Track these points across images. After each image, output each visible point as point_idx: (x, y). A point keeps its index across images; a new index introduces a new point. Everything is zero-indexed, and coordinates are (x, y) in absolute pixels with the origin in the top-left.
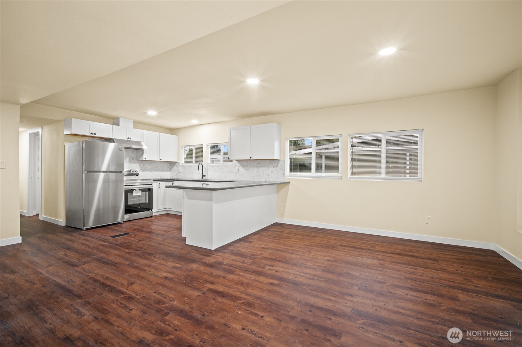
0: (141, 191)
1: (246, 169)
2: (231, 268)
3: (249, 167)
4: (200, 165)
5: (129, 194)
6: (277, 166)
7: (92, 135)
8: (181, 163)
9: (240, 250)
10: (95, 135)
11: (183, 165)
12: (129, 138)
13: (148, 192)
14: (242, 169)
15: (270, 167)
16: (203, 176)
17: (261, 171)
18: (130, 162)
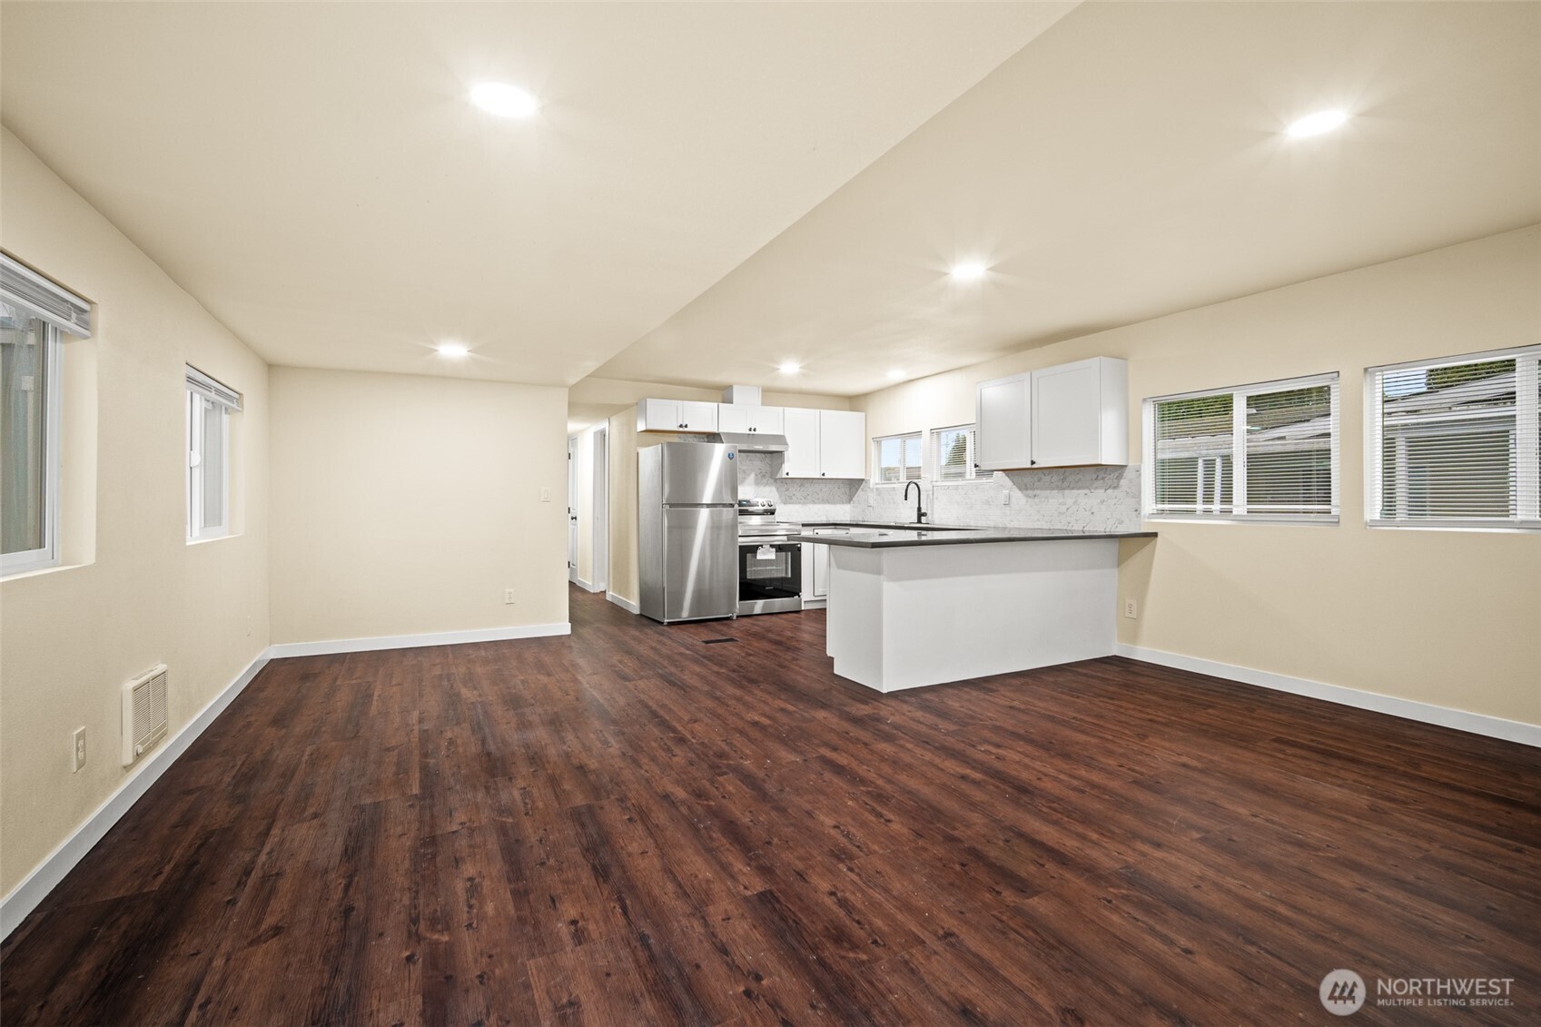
0: (774, 550)
1: (1028, 496)
2: (895, 732)
3: (1037, 489)
4: (910, 487)
5: (749, 555)
6: (1116, 485)
7: (681, 429)
8: (872, 482)
9: (950, 702)
10: (686, 429)
11: (878, 486)
12: (753, 428)
13: (790, 553)
14: (1017, 495)
15: (1096, 488)
16: (920, 515)
17: (1070, 501)
18: (757, 483)
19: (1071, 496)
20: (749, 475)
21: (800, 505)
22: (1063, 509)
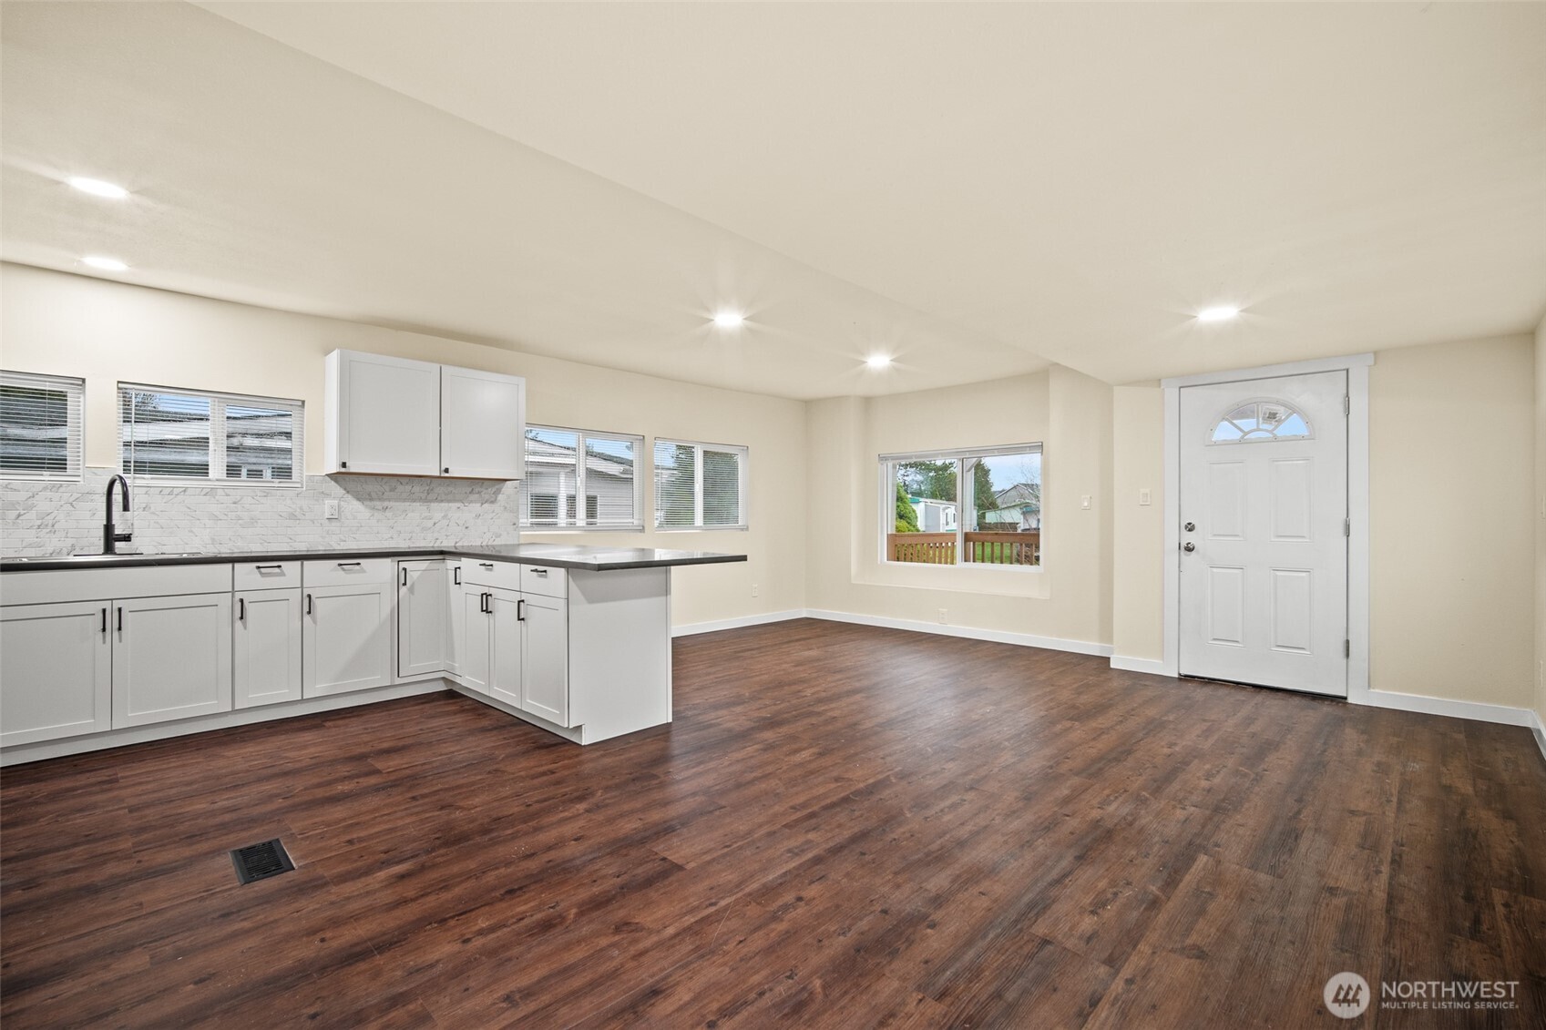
1: (372, 509)
3: (388, 500)
6: (493, 499)
14: (353, 507)
15: (471, 502)
17: (438, 516)
19: (438, 510)
22: (430, 523)
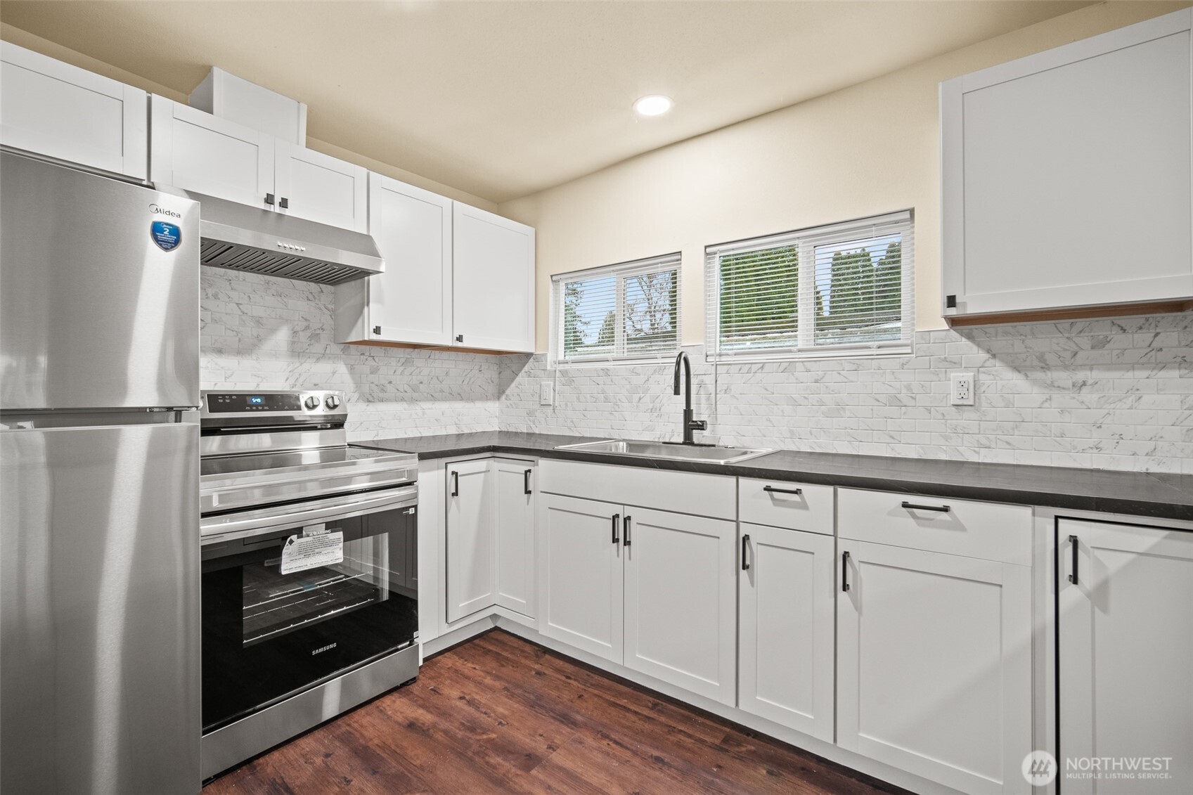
0: (340, 535)
3: (1082, 367)
8: (550, 358)
11: (561, 367)
12: (277, 200)
13: (386, 535)
16: (691, 425)
18: (296, 352)
20: (273, 331)
21: (405, 405)
